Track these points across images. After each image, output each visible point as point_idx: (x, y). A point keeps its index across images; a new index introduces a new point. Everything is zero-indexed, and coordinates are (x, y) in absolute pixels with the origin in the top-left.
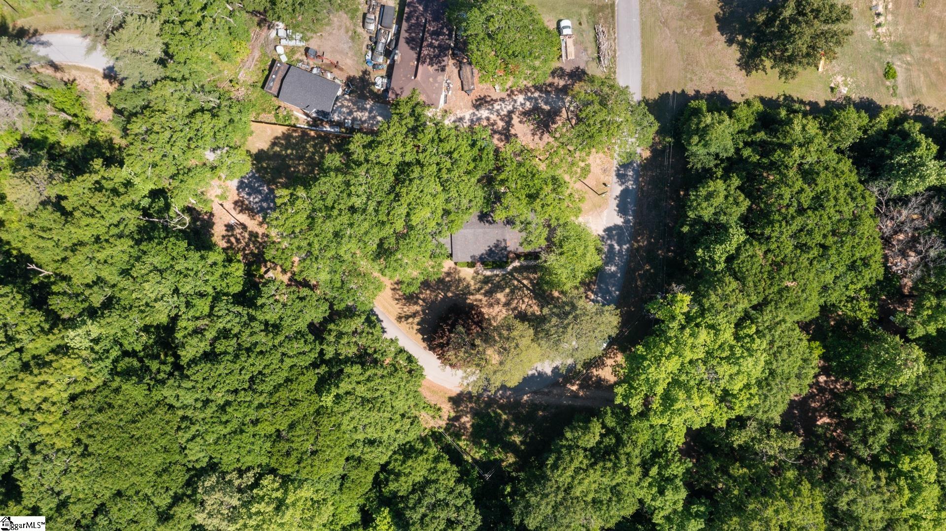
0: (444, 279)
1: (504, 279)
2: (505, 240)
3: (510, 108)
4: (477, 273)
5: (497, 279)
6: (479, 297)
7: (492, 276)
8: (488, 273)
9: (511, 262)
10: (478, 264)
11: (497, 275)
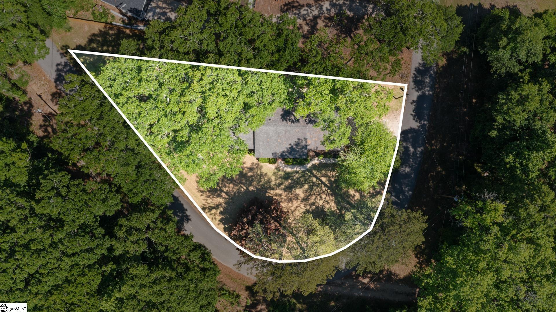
0: (246, 174)
1: (303, 176)
2: (306, 139)
3: (316, 13)
4: (278, 169)
5: (297, 175)
6: (279, 191)
7: (292, 173)
8: (289, 169)
9: (311, 160)
10: (280, 161)
11: (297, 172)
